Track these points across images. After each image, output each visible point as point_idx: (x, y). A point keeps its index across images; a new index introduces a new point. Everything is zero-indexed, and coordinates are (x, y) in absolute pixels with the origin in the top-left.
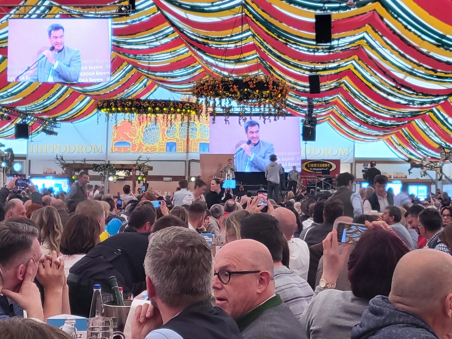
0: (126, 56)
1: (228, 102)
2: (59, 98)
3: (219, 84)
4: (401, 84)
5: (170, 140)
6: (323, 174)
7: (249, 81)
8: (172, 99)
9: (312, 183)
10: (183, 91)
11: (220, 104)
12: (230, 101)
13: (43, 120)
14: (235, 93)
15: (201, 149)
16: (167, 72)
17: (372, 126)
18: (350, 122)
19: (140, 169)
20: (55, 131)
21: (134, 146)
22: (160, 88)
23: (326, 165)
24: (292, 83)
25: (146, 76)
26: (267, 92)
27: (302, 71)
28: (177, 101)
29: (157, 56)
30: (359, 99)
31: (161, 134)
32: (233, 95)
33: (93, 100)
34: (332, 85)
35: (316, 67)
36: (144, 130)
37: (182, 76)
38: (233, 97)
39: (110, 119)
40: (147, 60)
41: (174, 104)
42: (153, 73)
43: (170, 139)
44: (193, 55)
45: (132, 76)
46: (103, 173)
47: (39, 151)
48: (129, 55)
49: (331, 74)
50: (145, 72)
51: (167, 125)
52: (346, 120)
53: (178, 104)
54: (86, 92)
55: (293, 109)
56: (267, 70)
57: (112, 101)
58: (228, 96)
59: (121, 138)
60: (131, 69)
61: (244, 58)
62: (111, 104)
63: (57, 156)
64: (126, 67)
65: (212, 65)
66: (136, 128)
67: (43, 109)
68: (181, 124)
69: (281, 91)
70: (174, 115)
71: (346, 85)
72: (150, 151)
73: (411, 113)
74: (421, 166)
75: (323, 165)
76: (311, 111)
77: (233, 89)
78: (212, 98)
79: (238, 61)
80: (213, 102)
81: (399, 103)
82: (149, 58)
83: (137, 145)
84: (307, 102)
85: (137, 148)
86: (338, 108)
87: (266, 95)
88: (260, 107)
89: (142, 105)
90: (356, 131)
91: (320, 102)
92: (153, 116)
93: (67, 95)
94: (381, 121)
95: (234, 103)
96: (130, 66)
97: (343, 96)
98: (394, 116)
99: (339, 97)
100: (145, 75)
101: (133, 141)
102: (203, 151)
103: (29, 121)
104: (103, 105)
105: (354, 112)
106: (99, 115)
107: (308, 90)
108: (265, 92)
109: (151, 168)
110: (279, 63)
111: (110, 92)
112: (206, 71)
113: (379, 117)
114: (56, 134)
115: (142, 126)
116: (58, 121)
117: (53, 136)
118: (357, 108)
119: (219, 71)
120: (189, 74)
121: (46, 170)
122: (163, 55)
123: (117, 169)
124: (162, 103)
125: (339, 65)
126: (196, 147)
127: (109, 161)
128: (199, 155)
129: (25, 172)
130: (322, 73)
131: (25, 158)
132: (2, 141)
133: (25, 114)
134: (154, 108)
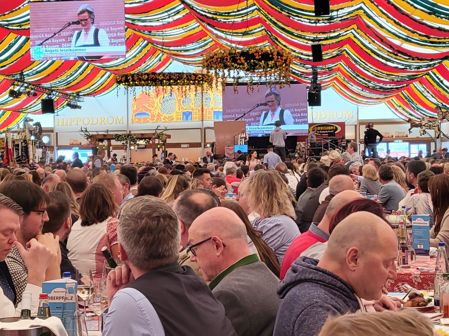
0: (141, 32)
1: (236, 73)
2: (81, 74)
3: (227, 57)
4: (398, 51)
5: (186, 109)
6: (329, 136)
7: (254, 53)
8: (185, 72)
9: (319, 145)
10: (196, 64)
11: (229, 75)
12: (238, 72)
13: (67, 95)
14: (243, 64)
15: (215, 116)
16: (181, 46)
17: (374, 90)
18: (353, 87)
19: (158, 138)
20: (78, 105)
21: (153, 116)
22: (174, 61)
23: (332, 128)
24: (297, 53)
25: (161, 50)
26: (271, 63)
27: (306, 41)
28: (190, 73)
29: (170, 32)
30: (360, 65)
31: (177, 105)
32: (241, 66)
33: (113, 75)
34: (334, 53)
35: (318, 36)
36: (162, 101)
37: (194, 49)
38: (241, 68)
39: (129, 92)
40: (161, 36)
41: (187, 76)
42: (167, 48)
44: (204, 29)
45: (148, 51)
46: (124, 142)
47: (64, 124)
48: (144, 31)
49: (333, 43)
50: (159, 47)
51: (182, 96)
52: (349, 85)
53: (191, 76)
54: (106, 68)
55: (299, 76)
56: (273, 42)
57: (129, 75)
58: (236, 68)
59: (141, 109)
60: (147, 45)
61: (251, 31)
62: (128, 78)
63: (81, 128)
64: (141, 43)
65: (221, 38)
66: (154, 99)
67: (66, 85)
68: (196, 95)
69: (286, 60)
70: (188, 87)
71: (347, 52)
72: (167, 120)
73: (409, 76)
74: (420, 125)
75: (329, 128)
77: (240, 60)
78: (221, 70)
79: (245, 34)
80: (222, 73)
81: (397, 68)
82: (163, 34)
83: (156, 116)
84: (311, 70)
85: (156, 118)
86: (341, 75)
87: (271, 65)
88: (266, 76)
89: (158, 78)
90: (359, 95)
91: (324, 69)
92: (169, 87)
93: (88, 71)
94: (381, 85)
95: (242, 73)
96: (146, 42)
97: (345, 63)
98: (393, 80)
99: (342, 64)
100: (159, 50)
101: (152, 112)
102: (217, 119)
103: (54, 97)
104: (121, 80)
105: (356, 78)
106: (118, 89)
108: (270, 62)
109: (169, 137)
110: (284, 34)
111: (128, 66)
112: (217, 44)
113: (380, 82)
114: (80, 107)
115: (159, 98)
116: (81, 95)
117: (77, 110)
118: (358, 74)
119: (229, 44)
120: (201, 47)
121: (72, 142)
122: (176, 30)
123: (138, 139)
124: (176, 75)
125: (340, 34)
126: (210, 115)
127: (130, 131)
128: (213, 123)
129: (53, 144)
130: (324, 42)
131: (52, 131)
132: (30, 116)
133: (50, 91)
134: (169, 80)
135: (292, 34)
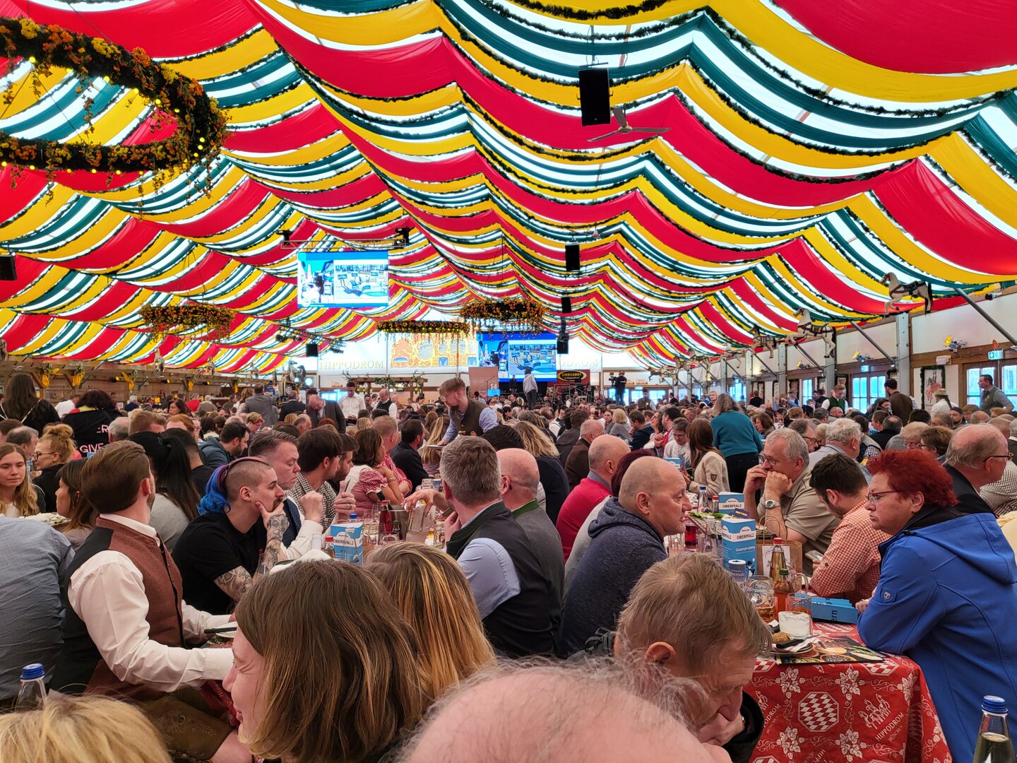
0: (402, 283)
1: (491, 322)
2: (344, 321)
3: (484, 307)
4: (641, 304)
6: (575, 382)
7: (509, 303)
8: (443, 320)
9: (566, 391)
10: (452, 313)
11: (485, 323)
12: (493, 321)
13: (330, 340)
14: (498, 314)
16: (439, 296)
17: (617, 340)
18: (598, 338)
19: (416, 381)
20: (341, 350)
21: (411, 361)
22: (432, 310)
23: (578, 374)
24: (547, 304)
25: (420, 300)
26: (524, 314)
27: (555, 294)
28: (448, 322)
29: (430, 283)
30: (605, 317)
31: (434, 351)
33: (374, 322)
34: (582, 305)
35: (567, 290)
36: (419, 347)
37: (451, 299)
38: (496, 317)
39: (389, 338)
40: (421, 286)
41: (444, 324)
42: (426, 298)
43: (443, 354)
44: (461, 281)
45: (408, 300)
47: (327, 368)
48: (404, 282)
49: (581, 296)
50: (419, 297)
51: (439, 343)
52: (595, 335)
53: (448, 325)
54: (368, 315)
55: (549, 326)
56: (525, 294)
57: (390, 322)
58: (491, 317)
59: (400, 354)
60: (407, 294)
62: (389, 325)
63: (343, 372)
64: (401, 293)
65: (477, 289)
66: (412, 345)
67: (330, 331)
68: (452, 342)
69: (538, 312)
70: (445, 334)
71: (593, 305)
72: (424, 365)
73: (650, 328)
74: (659, 373)
75: (576, 374)
76: (563, 328)
77: (496, 310)
78: (478, 319)
79: (499, 286)
80: (479, 322)
81: (639, 320)
82: (422, 284)
83: (414, 361)
84: (560, 320)
85: (413, 363)
86: (588, 326)
87: (525, 316)
88: (519, 326)
89: (417, 325)
90: (603, 344)
91: (571, 320)
92: (427, 334)
93: (351, 318)
94: (624, 335)
95: (497, 323)
96: (406, 291)
97: (591, 315)
98: (635, 331)
99: (588, 315)
101: (410, 357)
102: (470, 365)
103: (318, 341)
104: (382, 326)
105: (601, 329)
106: (379, 335)
107: (561, 310)
108: (524, 312)
109: (426, 381)
110: (535, 287)
111: (389, 314)
112: (473, 295)
113: (623, 332)
114: (342, 352)
115: (417, 344)
116: (344, 341)
117: (339, 354)
118: (603, 325)
119: (484, 295)
120: (458, 297)
121: (334, 385)
122: (435, 281)
123: (396, 382)
124: (434, 324)
125: (587, 288)
126: (465, 361)
127: (389, 375)
128: (468, 368)
129: (316, 386)
130: (573, 295)
131: (315, 374)
132: (295, 359)
133: (315, 335)
134: (427, 328)
135: (543, 287)
